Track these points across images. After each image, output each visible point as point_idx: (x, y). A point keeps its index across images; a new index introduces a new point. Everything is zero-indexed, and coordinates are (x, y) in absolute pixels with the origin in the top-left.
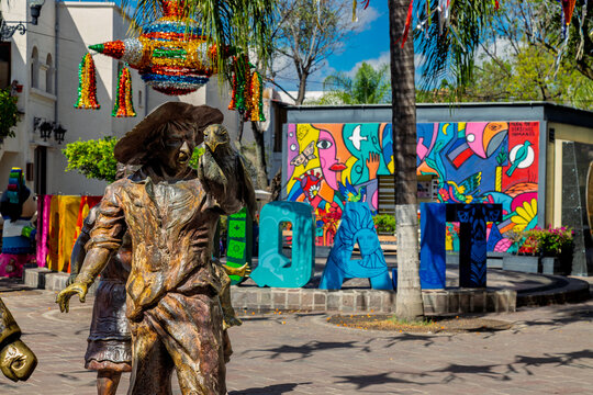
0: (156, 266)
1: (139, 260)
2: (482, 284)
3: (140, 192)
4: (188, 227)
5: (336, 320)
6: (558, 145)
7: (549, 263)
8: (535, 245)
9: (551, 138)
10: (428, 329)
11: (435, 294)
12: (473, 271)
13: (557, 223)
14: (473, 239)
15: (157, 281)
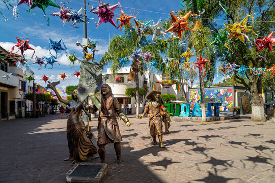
0: (153, 113)
1: (150, 112)
2: (218, 116)
3: (150, 103)
4: (156, 108)
5: (192, 122)
6: (237, 93)
7: (235, 113)
8: (233, 109)
9: (235, 91)
10: (206, 123)
11: (209, 118)
12: (217, 114)
13: (237, 106)
14: (217, 109)
15: (153, 115)
